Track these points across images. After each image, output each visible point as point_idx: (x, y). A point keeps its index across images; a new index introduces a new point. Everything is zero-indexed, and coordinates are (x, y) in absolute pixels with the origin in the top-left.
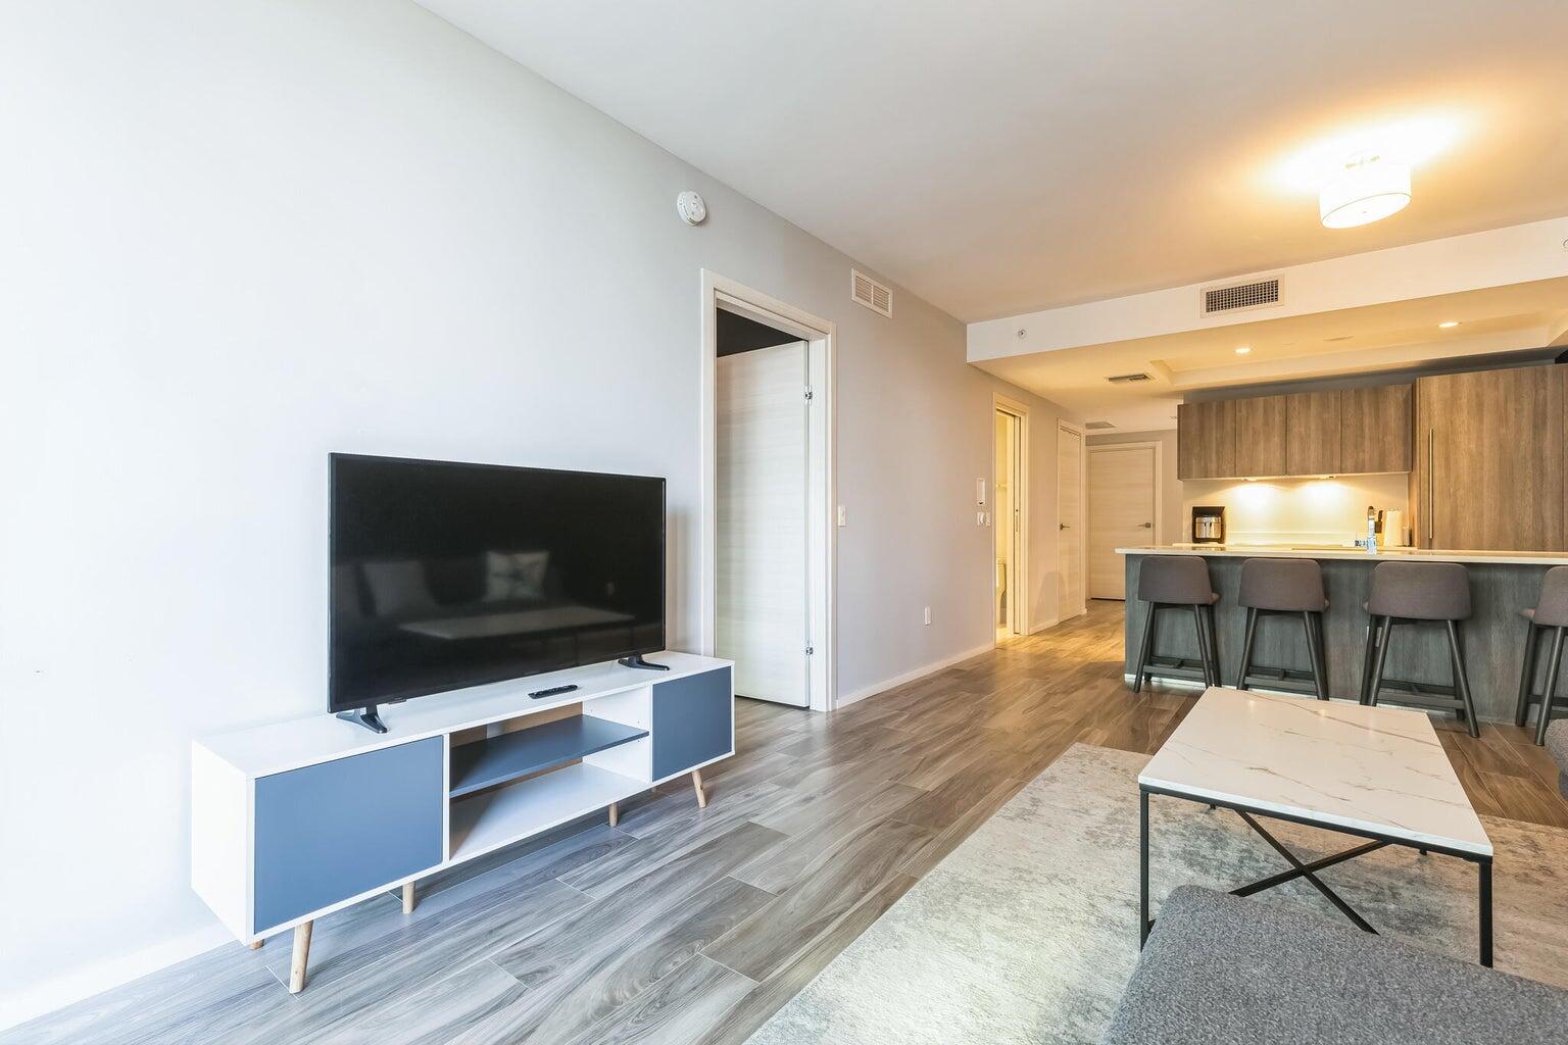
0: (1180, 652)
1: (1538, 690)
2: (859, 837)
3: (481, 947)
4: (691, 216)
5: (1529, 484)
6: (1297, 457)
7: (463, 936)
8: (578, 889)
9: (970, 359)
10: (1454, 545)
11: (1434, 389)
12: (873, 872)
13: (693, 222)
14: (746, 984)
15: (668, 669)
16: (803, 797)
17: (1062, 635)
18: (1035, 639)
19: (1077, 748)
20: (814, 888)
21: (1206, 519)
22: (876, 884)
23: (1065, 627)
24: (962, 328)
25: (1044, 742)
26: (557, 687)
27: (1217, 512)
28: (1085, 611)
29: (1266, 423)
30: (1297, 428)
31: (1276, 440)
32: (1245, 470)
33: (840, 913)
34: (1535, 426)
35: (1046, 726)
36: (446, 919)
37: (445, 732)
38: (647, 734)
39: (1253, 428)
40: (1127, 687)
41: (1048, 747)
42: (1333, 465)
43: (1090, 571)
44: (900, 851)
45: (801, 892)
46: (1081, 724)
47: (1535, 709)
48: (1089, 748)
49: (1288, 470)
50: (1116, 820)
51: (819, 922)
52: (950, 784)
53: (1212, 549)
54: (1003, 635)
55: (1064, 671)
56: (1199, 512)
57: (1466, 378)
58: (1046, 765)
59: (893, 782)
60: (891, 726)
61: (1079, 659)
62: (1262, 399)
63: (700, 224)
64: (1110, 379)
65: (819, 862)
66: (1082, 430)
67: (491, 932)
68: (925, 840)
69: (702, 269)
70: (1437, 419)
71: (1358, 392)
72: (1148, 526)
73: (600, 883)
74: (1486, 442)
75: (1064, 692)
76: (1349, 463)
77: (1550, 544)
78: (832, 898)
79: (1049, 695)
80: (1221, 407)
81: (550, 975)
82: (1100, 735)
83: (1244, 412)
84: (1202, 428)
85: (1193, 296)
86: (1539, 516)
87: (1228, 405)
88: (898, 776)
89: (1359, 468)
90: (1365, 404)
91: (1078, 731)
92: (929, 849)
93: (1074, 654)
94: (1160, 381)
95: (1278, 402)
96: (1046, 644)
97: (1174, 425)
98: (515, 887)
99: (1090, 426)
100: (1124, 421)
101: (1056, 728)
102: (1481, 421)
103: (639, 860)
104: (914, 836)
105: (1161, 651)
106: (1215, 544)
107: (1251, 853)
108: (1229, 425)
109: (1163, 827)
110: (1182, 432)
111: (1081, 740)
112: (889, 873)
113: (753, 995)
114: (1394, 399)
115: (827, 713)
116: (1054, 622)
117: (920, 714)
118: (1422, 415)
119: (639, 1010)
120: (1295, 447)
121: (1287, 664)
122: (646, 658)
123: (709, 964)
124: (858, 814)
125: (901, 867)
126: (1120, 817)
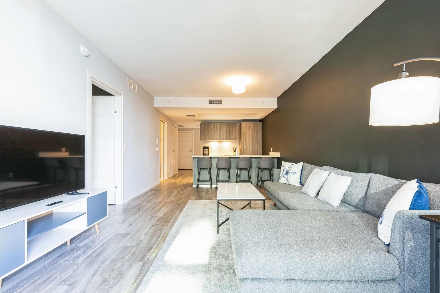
0: (204, 179)
1: (259, 180)
2: (150, 229)
3: (44, 286)
4: (85, 53)
5: (256, 143)
6: (222, 136)
7: (34, 285)
8: (70, 262)
9: (155, 106)
10: (246, 155)
11: (244, 124)
12: (158, 234)
13: (85, 55)
14: (141, 263)
15: (89, 193)
16: (129, 224)
17: (175, 179)
18: (169, 180)
19: (189, 201)
20: (145, 241)
21: (205, 149)
22: (160, 236)
23: (174, 177)
24: (152, 98)
25: (182, 202)
26: (56, 202)
27: (208, 148)
28: (178, 173)
29: (217, 129)
30: (222, 130)
31: (218, 132)
32: (212, 139)
33: (155, 244)
34: (257, 133)
35: (181, 198)
36: (20, 285)
37: (26, 219)
38: (85, 213)
39: (215, 130)
40: (194, 188)
41: (184, 202)
42: (228, 139)
43: (179, 162)
44: (162, 229)
45: (142, 243)
46: (188, 197)
47: (259, 183)
48: (192, 201)
49: (221, 139)
50: (203, 213)
51: (151, 247)
52: (165, 215)
53: (206, 156)
54: (162, 179)
55: (180, 186)
56: (204, 148)
57: (248, 123)
58: (185, 206)
59: (151, 216)
60: (143, 204)
61: (181, 183)
62: (216, 123)
63: (87, 56)
64: (187, 116)
65: (143, 236)
66: (177, 127)
67: (45, 281)
68: (166, 226)
69: (88, 71)
70: (244, 131)
71: (232, 124)
72: (191, 151)
73: (76, 259)
74: (251, 135)
75: (182, 191)
76: (231, 138)
77: (259, 154)
78: (151, 242)
79: (178, 192)
80: (208, 125)
81: (79, 281)
82: (193, 198)
83: (213, 126)
84: (205, 129)
85: (207, 100)
86: (257, 149)
87: (210, 124)
88: (152, 215)
89: (232, 139)
90: (233, 126)
91: (188, 198)
92: (168, 227)
93: (180, 182)
94: (197, 117)
95: (219, 124)
96: (172, 181)
97: (199, 127)
98: (43, 269)
99: (179, 126)
100: (186, 126)
101: (183, 198)
102: (250, 131)
103: (87, 250)
104: (163, 226)
105: (201, 179)
106: (207, 155)
107: (227, 213)
108: (210, 129)
109: (212, 212)
110: (201, 129)
111: (190, 200)
112: (162, 234)
113: (144, 264)
114: (238, 125)
115: (122, 204)
116: (172, 175)
117: (150, 200)
118: (242, 130)
119: (115, 277)
120: (222, 134)
121: (224, 180)
122: (78, 191)
123: (128, 263)
124: (146, 224)
125: (163, 232)
126: (204, 212)
